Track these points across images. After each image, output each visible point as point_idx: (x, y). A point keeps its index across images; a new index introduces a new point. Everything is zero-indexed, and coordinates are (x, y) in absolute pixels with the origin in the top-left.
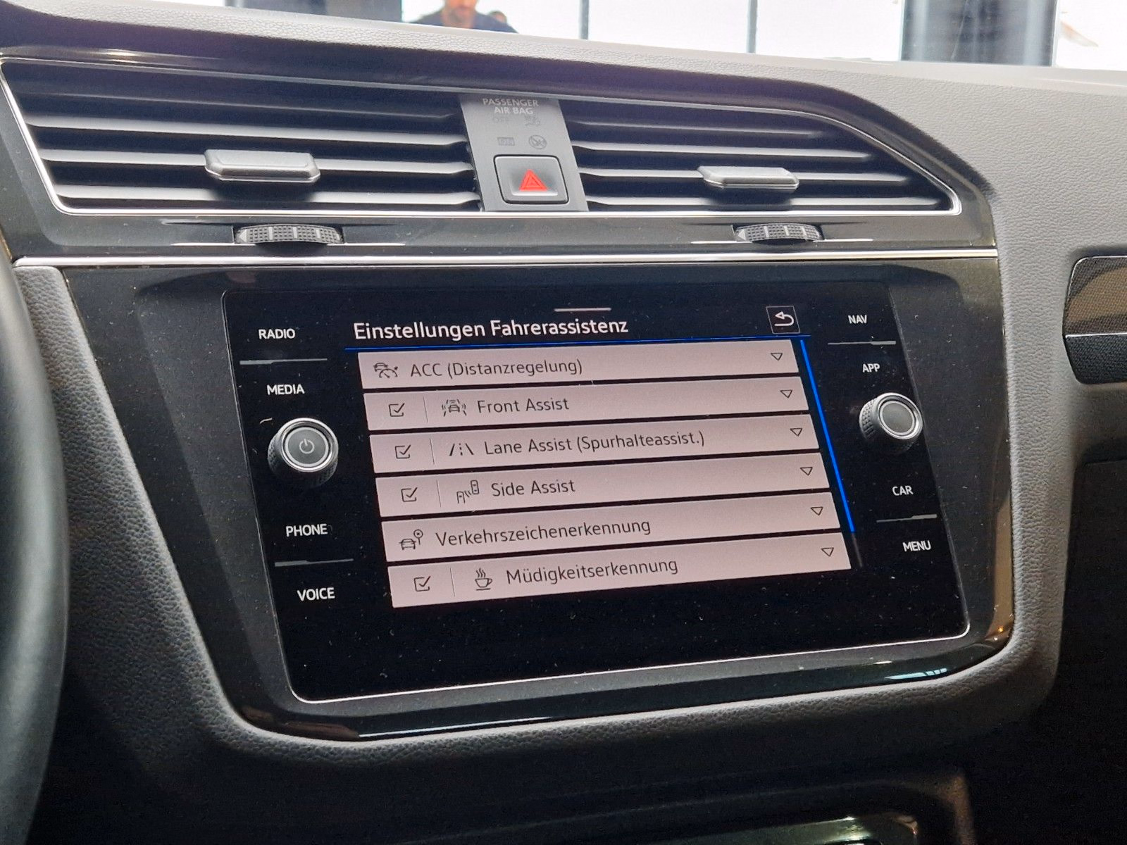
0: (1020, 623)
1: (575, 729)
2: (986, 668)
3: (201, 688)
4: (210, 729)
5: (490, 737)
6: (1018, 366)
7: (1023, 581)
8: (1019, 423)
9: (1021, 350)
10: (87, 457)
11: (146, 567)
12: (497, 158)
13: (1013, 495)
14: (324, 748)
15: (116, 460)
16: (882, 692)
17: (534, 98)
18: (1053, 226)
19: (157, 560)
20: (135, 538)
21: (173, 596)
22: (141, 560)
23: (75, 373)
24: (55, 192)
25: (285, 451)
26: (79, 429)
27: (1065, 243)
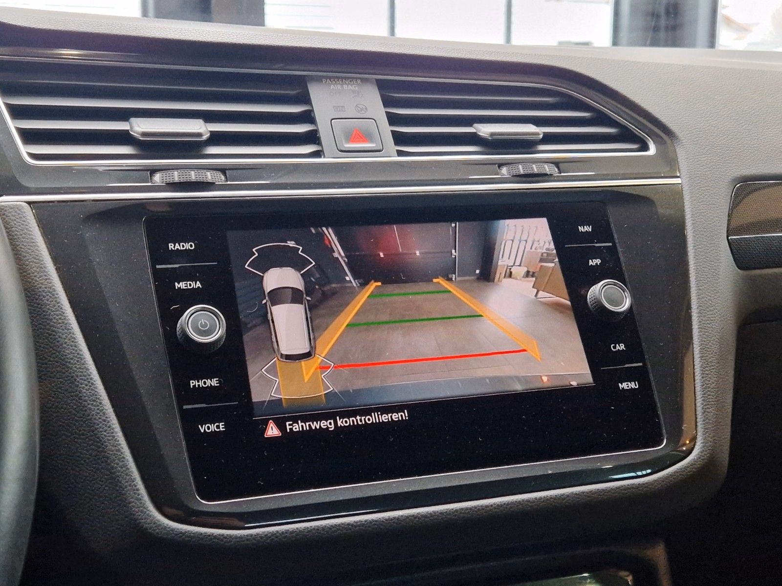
0: (701, 438)
1: (395, 518)
2: (678, 469)
3: (133, 494)
4: (140, 523)
5: (336, 525)
6: (697, 259)
7: (703, 409)
8: (698, 299)
9: (699, 248)
10: (50, 335)
11: (93, 411)
12: (333, 121)
13: (694, 349)
14: (219, 535)
15: (71, 336)
16: (606, 487)
17: (359, 78)
18: (719, 161)
19: (100, 406)
20: (85, 391)
21: (112, 431)
22: (89, 406)
23: (41, 277)
24: (24, 150)
25: (189, 329)
26: (45, 315)
27: (728, 173)
